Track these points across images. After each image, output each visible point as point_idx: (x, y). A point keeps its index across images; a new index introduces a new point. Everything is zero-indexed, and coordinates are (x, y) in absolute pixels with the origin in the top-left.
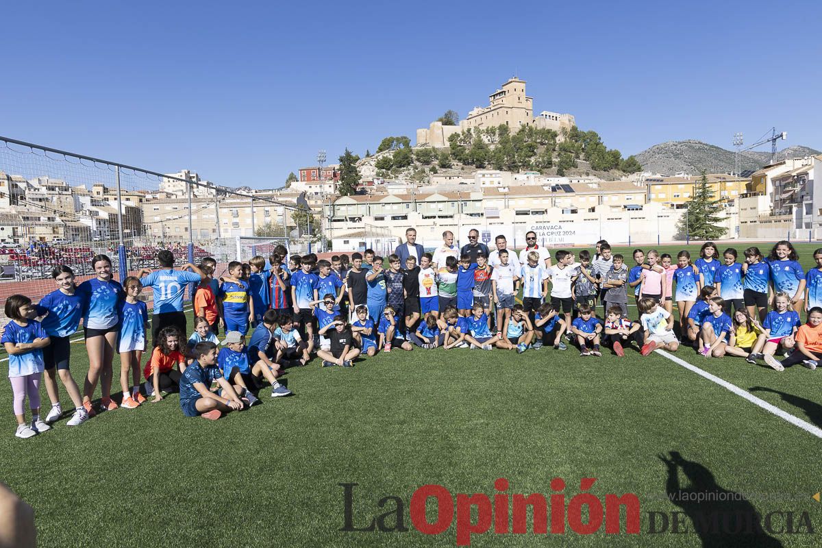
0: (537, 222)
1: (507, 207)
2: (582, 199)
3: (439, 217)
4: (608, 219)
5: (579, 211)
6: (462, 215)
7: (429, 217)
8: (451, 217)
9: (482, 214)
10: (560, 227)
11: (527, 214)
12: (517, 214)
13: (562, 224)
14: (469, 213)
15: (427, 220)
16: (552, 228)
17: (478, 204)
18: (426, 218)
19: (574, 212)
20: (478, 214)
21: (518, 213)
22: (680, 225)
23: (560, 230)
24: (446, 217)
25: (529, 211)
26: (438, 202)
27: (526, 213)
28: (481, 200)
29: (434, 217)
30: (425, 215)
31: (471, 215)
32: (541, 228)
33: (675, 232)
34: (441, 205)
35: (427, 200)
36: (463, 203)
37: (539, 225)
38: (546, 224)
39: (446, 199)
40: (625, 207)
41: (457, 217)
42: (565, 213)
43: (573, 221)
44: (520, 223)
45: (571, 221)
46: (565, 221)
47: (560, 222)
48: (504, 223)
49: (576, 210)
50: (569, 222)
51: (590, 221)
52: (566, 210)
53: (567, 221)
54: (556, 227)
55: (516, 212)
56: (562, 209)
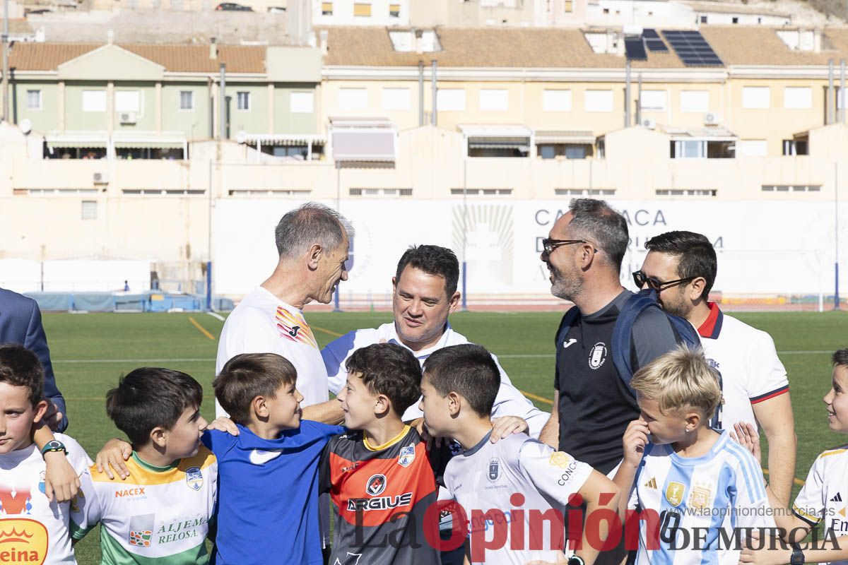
0: (558, 191)
1: (429, 118)
2: (756, 98)
3: (123, 152)
5: (739, 149)
6: (226, 145)
7: (73, 153)
8: (177, 154)
9: (318, 148)
10: (659, 218)
11: (516, 153)
12: (473, 152)
13: (665, 203)
14: (261, 137)
15: (66, 163)
17: (299, 99)
18: (60, 153)
19: (719, 150)
20: (301, 148)
21: (478, 149)
24: (154, 153)
25: (526, 142)
26: (117, 83)
27: (512, 150)
28: (312, 85)
29: (100, 153)
30: (56, 141)
31: (269, 149)
34: (129, 100)
35: (68, 70)
36: (232, 92)
39: (154, 71)
41: (201, 154)
42: (681, 156)
43: (714, 193)
44: (487, 191)
45: (706, 192)
46: (680, 192)
47: (658, 192)
48: (413, 192)
49: (730, 142)
50: (702, 196)
51: (783, 193)
52: (686, 142)
53: (691, 192)
54: (642, 218)
55: (469, 143)
56: (670, 138)
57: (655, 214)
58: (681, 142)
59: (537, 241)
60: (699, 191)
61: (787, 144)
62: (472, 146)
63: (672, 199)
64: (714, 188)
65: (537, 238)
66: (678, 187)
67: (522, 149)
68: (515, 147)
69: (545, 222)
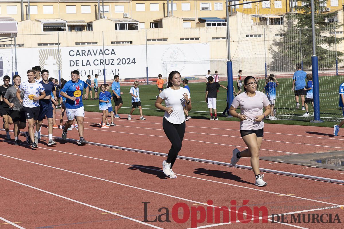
0: (77, 43)
4: (182, 39)
5: (140, 26)
10: (113, 52)
11: (59, 30)
12: (45, 30)
13: (115, 47)
16: (102, 53)
19: (132, 27)
21: (48, 28)
22: (276, 49)
23: (113, 57)
25: (64, 25)
27: (58, 28)
32: (83, 53)
33: (270, 59)
37: (80, 48)
38: (91, 47)
40: (202, 21)
42: (119, 29)
43: (131, 42)
44: (51, 44)
45: (128, 42)
46: (119, 42)
47: (112, 43)
48: (24, 45)
49: (135, 24)
50: (127, 44)
51: (154, 42)
52: (120, 24)
53: (123, 42)
54: (107, 52)
55: (43, 26)
56: (115, 22)
57: (111, 51)
58: (119, 24)
59: (70, 63)
60: (126, 42)
61: (151, 24)
62: (44, 27)
63: (117, 45)
64: (131, 41)
65: (70, 61)
66: (119, 40)
67: (62, 28)
68: (60, 27)
69: (73, 55)
